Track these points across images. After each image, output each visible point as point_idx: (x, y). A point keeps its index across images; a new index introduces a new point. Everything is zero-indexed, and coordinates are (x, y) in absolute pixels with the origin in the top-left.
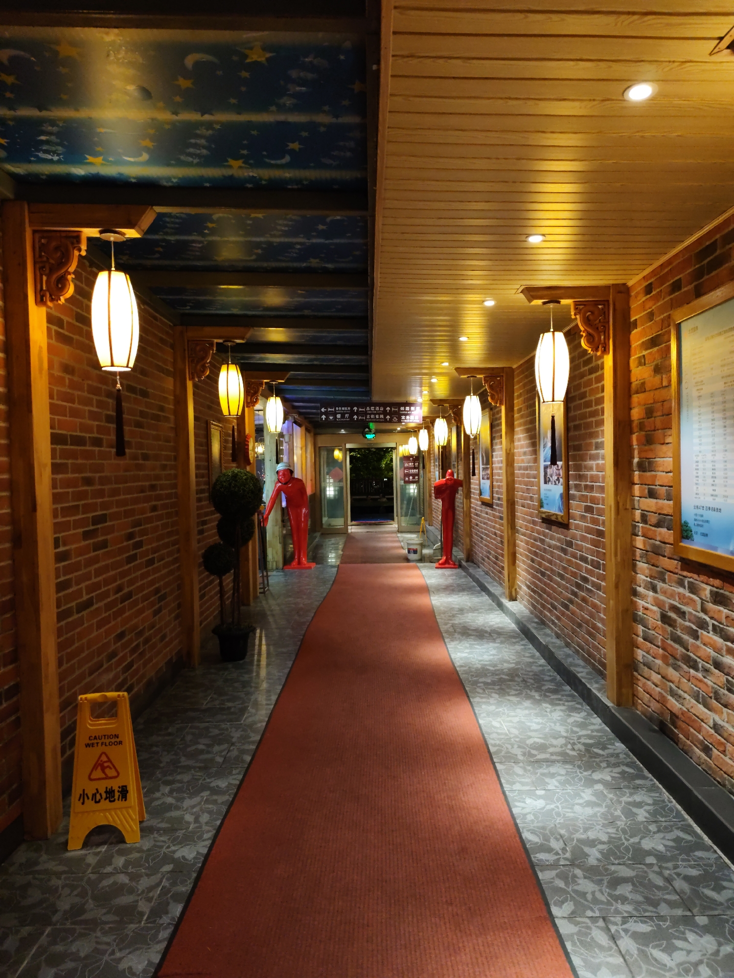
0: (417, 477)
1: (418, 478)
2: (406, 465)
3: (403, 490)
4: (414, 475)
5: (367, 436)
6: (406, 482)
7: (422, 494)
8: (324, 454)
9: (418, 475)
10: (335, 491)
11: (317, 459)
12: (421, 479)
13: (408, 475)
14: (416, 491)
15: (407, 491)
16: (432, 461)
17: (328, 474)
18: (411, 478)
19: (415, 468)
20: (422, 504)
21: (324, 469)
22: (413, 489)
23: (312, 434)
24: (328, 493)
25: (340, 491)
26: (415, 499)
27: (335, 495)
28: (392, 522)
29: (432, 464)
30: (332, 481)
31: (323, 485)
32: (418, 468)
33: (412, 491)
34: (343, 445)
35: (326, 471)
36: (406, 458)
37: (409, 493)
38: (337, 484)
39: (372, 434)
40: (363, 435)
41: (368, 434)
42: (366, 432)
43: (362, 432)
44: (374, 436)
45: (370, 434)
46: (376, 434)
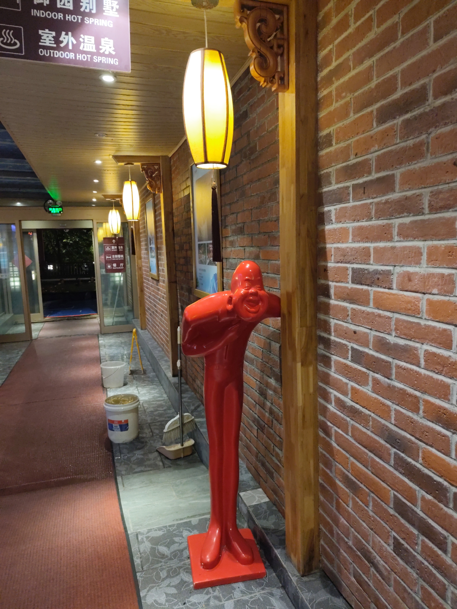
0: (122, 264)
1: (124, 266)
2: (108, 249)
3: (106, 279)
4: (118, 262)
5: (50, 209)
6: (107, 271)
7: (129, 284)
9: (124, 261)
10: (20, 281)
12: (128, 266)
13: (111, 262)
14: (122, 279)
15: (112, 279)
16: (143, 243)
18: (115, 265)
19: (118, 252)
20: (130, 294)
22: (118, 277)
24: (12, 284)
26: (121, 287)
28: (94, 314)
29: (143, 247)
31: (5, 275)
32: (123, 253)
33: (117, 279)
36: (107, 240)
37: (114, 282)
39: (58, 207)
40: (47, 208)
41: (52, 208)
42: (50, 203)
43: (44, 204)
44: (61, 210)
45: (55, 207)
46: (63, 207)
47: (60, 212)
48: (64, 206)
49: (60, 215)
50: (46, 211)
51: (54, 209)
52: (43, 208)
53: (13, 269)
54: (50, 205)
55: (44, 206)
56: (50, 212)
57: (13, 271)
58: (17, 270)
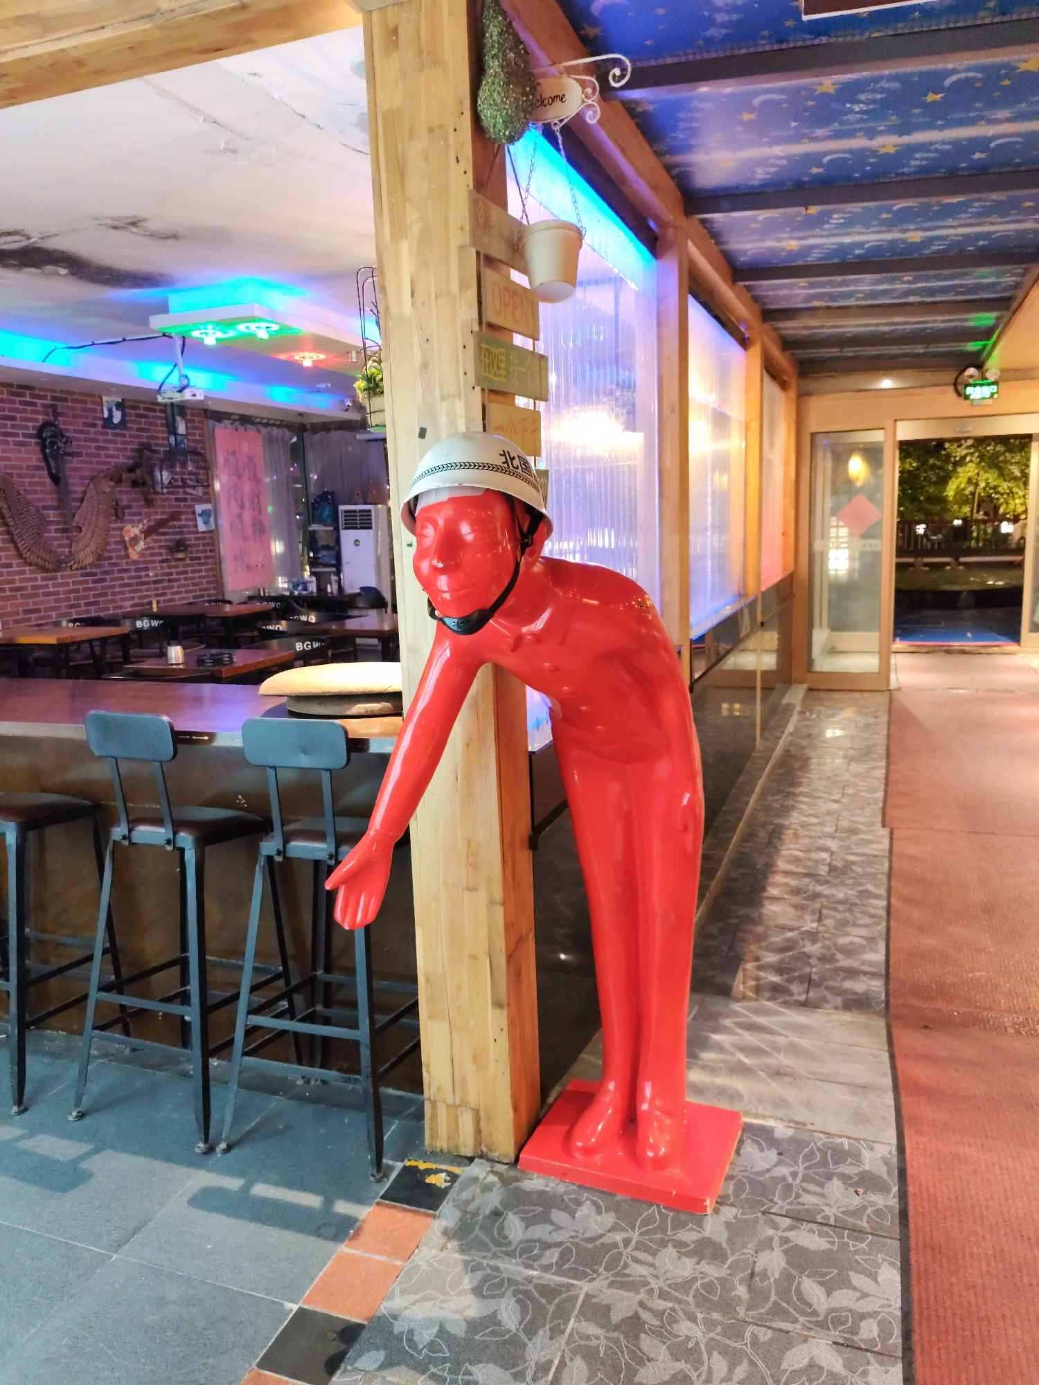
5: (969, 390)
8: (825, 464)
10: (851, 558)
11: (805, 471)
17: (834, 512)
21: (825, 500)
23: (792, 394)
24: (831, 565)
25: (869, 563)
27: (851, 571)
28: (1013, 647)
30: (844, 532)
31: (818, 546)
34: (889, 424)
35: (829, 505)
38: (859, 544)
39: (989, 384)
40: (960, 388)
41: (975, 385)
42: (971, 377)
43: (957, 377)
44: (995, 391)
45: (982, 385)
46: (1000, 383)
47: (992, 395)
48: (1005, 380)
49: (990, 402)
50: (959, 394)
51: (978, 388)
52: (951, 389)
53: (837, 533)
54: (971, 381)
55: (955, 384)
56: (967, 397)
57: (837, 537)
58: (846, 535)
